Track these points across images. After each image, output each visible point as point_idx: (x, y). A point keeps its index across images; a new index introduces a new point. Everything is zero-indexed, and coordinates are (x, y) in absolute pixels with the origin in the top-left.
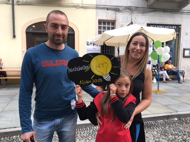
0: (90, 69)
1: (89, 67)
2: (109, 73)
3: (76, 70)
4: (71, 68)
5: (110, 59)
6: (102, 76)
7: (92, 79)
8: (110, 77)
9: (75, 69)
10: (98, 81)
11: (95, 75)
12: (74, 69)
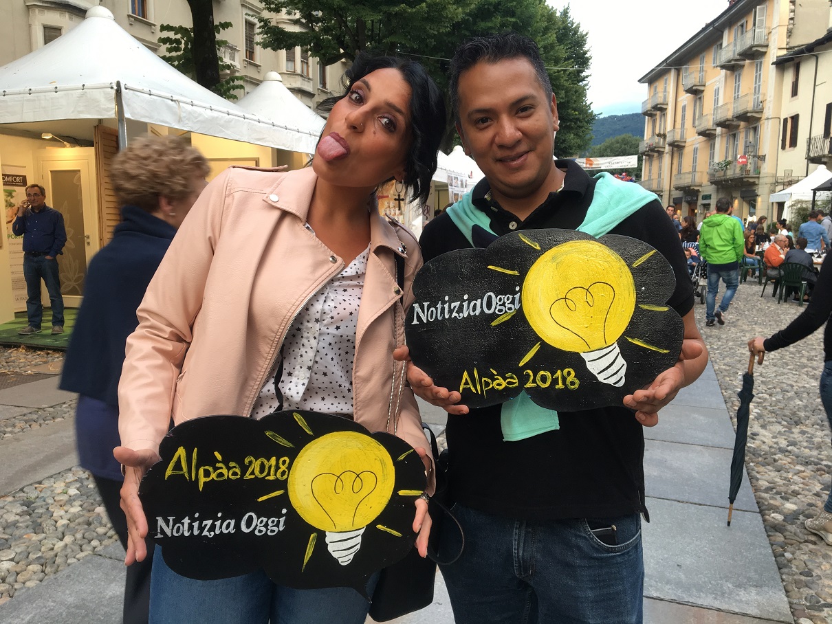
0: (520, 311)
1: (513, 302)
2: (622, 342)
3: (451, 311)
4: (426, 304)
5: (629, 266)
6: (577, 354)
7: (527, 366)
8: (621, 361)
9: (446, 306)
10: (555, 381)
11: (544, 344)
12: (439, 306)
